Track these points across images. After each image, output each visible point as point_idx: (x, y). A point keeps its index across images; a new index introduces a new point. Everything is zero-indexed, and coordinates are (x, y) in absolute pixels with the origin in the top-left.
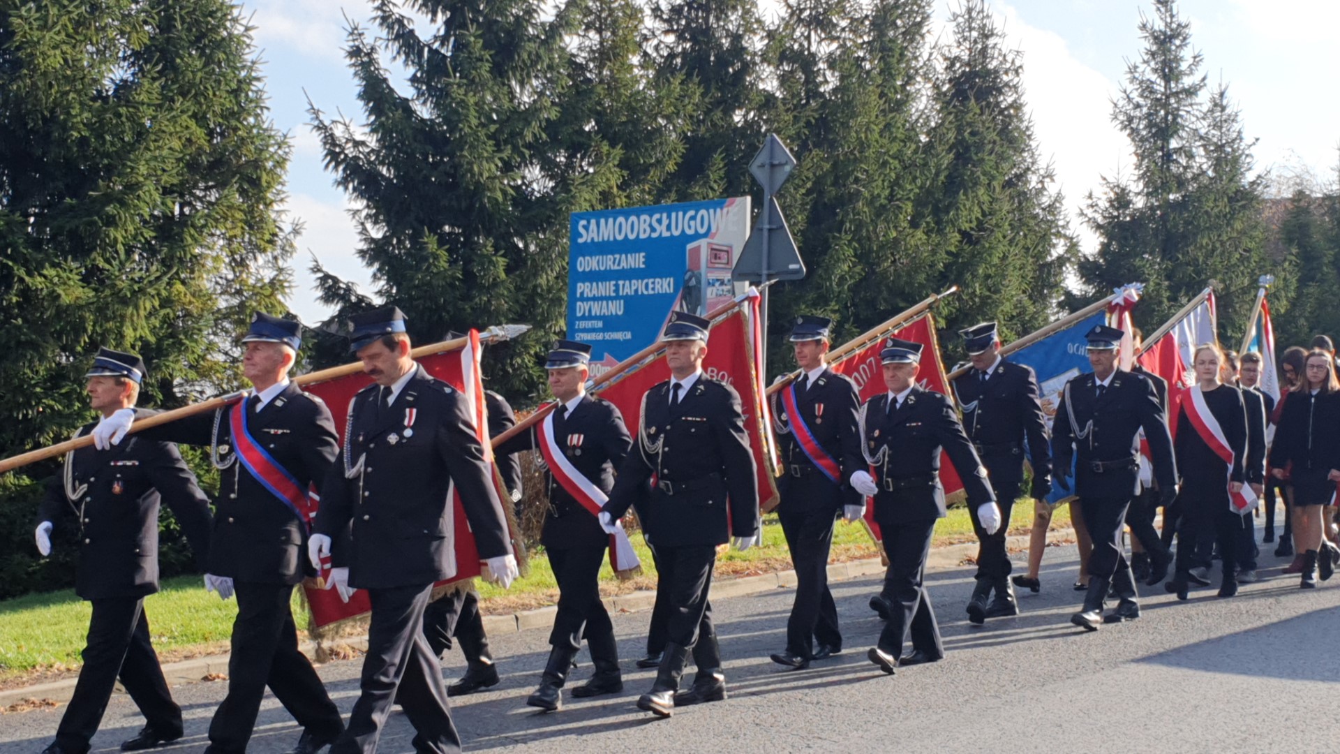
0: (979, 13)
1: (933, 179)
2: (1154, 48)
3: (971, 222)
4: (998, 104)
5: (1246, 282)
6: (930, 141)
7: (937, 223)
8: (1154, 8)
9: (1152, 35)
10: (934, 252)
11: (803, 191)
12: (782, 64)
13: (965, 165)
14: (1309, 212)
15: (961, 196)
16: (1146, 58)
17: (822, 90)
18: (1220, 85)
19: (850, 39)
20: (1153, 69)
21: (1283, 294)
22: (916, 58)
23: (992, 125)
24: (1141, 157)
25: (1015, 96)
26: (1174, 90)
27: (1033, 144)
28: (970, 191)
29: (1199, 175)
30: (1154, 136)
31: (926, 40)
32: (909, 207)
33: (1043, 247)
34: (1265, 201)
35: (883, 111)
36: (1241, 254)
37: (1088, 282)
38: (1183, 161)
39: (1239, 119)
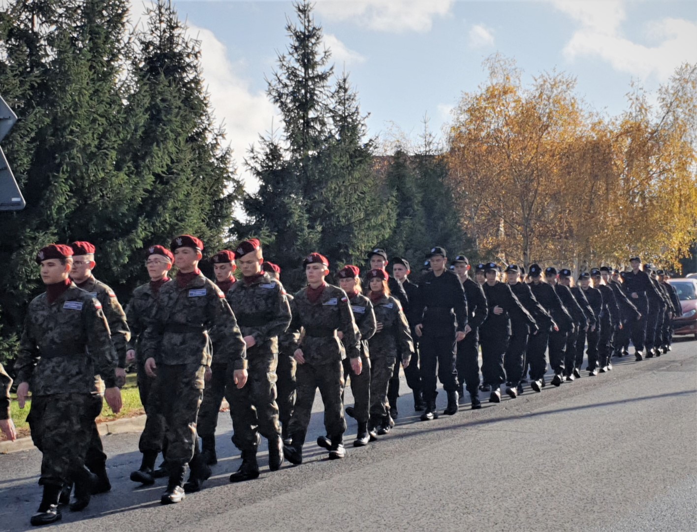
0: (166, 10)
1: (133, 134)
2: (297, 44)
3: (162, 167)
4: (182, 79)
5: (362, 216)
6: (130, 105)
7: (137, 167)
8: (296, 15)
9: (295, 34)
10: (134, 189)
11: (28, 140)
12: (10, 39)
13: (157, 125)
14: (404, 167)
15: (155, 148)
16: (291, 50)
17: (43, 61)
18: (343, 74)
19: (65, 23)
20: (296, 59)
21: (387, 224)
22: (118, 41)
23: (177, 95)
24: (288, 123)
25: (195, 73)
26: (311, 76)
27: (209, 110)
28: (161, 144)
29: (329, 137)
30: (297, 108)
31: (126, 27)
32: (113, 154)
33: (218, 187)
34: (375, 157)
35: (93, 80)
36: (359, 196)
37: (250, 214)
38: (318, 127)
39: (356, 98)
